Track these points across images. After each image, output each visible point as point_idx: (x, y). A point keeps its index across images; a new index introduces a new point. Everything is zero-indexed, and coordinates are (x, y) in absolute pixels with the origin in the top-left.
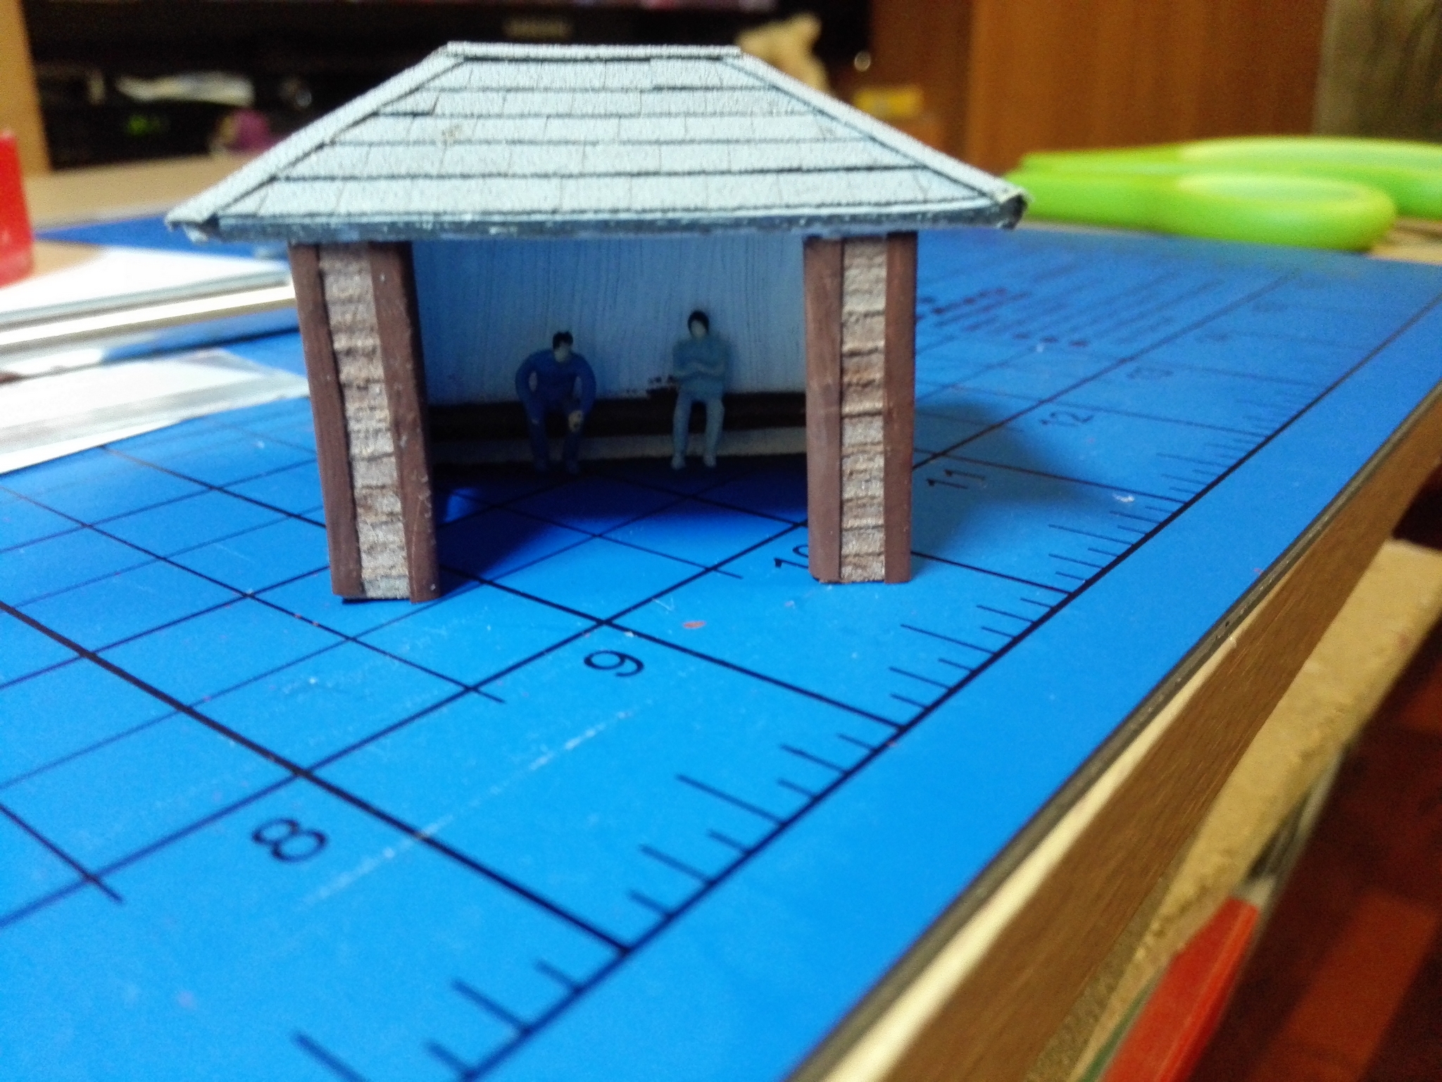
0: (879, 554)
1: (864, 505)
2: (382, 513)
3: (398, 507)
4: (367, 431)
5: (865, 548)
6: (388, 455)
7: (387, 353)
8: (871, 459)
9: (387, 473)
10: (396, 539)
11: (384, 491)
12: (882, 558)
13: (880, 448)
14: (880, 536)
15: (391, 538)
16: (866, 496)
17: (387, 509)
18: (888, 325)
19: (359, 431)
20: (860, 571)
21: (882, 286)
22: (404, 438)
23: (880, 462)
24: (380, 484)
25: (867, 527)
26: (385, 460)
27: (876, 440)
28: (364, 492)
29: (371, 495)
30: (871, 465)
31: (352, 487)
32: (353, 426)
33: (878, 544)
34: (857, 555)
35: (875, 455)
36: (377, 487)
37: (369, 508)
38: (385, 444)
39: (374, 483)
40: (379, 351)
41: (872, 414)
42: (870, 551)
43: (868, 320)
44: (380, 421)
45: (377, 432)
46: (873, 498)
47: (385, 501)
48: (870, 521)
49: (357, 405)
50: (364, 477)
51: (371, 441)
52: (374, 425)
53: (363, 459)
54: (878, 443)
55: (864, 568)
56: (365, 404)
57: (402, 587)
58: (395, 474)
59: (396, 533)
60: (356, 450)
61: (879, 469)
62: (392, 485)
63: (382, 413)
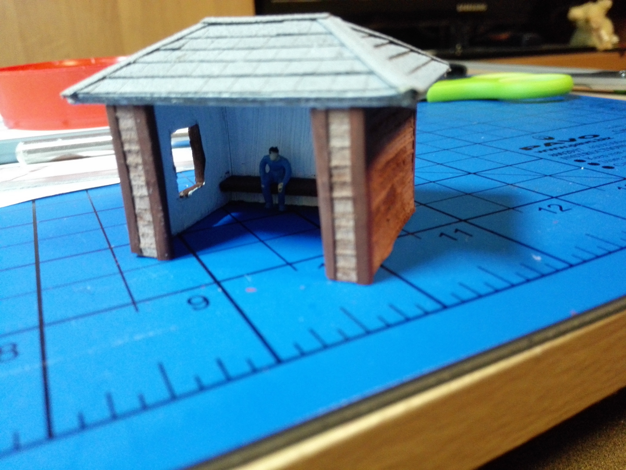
0: (355, 269)
1: (346, 244)
3: (151, 219)
4: (138, 185)
5: (347, 265)
7: (143, 153)
8: (347, 221)
9: (146, 204)
10: (151, 232)
11: (146, 212)
12: (355, 272)
13: (352, 216)
14: (354, 261)
16: (346, 240)
17: (147, 219)
18: (352, 154)
19: (135, 185)
21: (348, 135)
23: (352, 223)
25: (348, 255)
26: (145, 198)
28: (139, 211)
29: (142, 213)
30: (347, 224)
31: (134, 208)
33: (354, 264)
34: (344, 268)
35: (349, 219)
36: (143, 210)
37: (141, 218)
38: (145, 191)
39: (142, 207)
40: (140, 152)
41: (347, 198)
42: (349, 267)
43: (342, 151)
44: (142, 182)
45: (142, 186)
46: (350, 241)
47: (146, 216)
48: (349, 252)
49: (134, 174)
50: (139, 205)
51: (140, 190)
53: (137, 197)
54: (351, 213)
55: (347, 275)
56: (137, 174)
57: (154, 253)
58: (149, 205)
59: (151, 229)
60: (135, 193)
61: (352, 227)
62: (148, 209)
63: (143, 178)
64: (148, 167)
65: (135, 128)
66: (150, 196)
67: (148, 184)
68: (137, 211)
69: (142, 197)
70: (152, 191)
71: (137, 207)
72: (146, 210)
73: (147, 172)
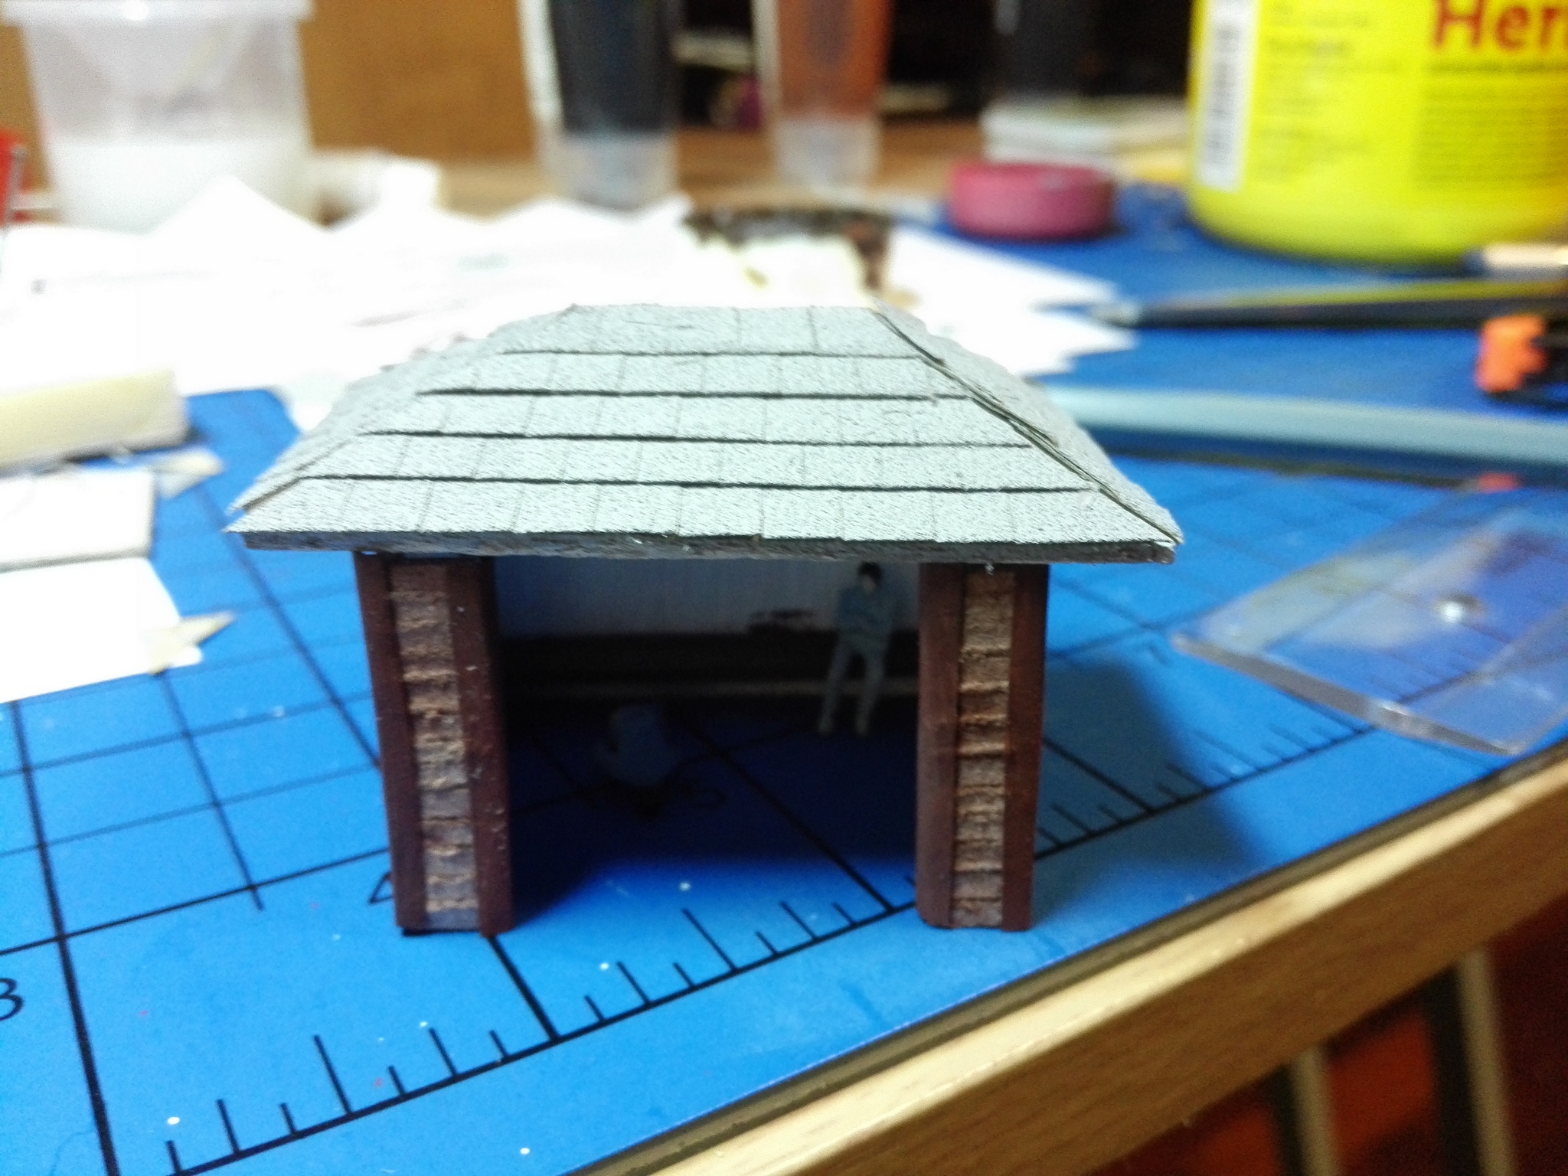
0: (996, 900)
1: (980, 848)
2: (452, 845)
3: (469, 839)
4: (437, 763)
5: (980, 893)
6: (459, 786)
7: (463, 683)
8: (990, 802)
9: (458, 806)
10: (467, 872)
11: (455, 822)
12: (998, 905)
13: (1001, 791)
14: (998, 881)
15: (461, 871)
16: (984, 839)
17: (458, 841)
18: (1013, 665)
19: (429, 763)
20: (972, 916)
21: (1007, 626)
22: (479, 770)
23: (999, 806)
24: (450, 815)
25: (983, 872)
26: (457, 792)
27: (996, 782)
28: (432, 823)
29: (439, 827)
30: (989, 808)
31: (419, 818)
32: (424, 758)
33: (995, 890)
34: (972, 900)
35: (994, 798)
36: (447, 819)
37: (437, 839)
38: (458, 777)
39: (444, 814)
40: (454, 682)
41: (992, 757)
42: (986, 896)
43: (993, 659)
44: (454, 752)
45: (450, 764)
46: (990, 841)
47: (456, 833)
48: (987, 865)
49: (428, 736)
50: (433, 810)
51: (442, 773)
52: (447, 756)
53: (432, 792)
54: (999, 786)
55: (978, 912)
56: (436, 736)
57: (472, 918)
58: (467, 806)
59: (467, 865)
60: (424, 782)
61: (998, 813)
62: (465, 817)
63: (457, 746)
64: (473, 718)
65: (446, 628)
66: (472, 784)
67: (471, 759)
68: (427, 824)
69: (444, 792)
70: (482, 774)
71: (428, 813)
72: (454, 818)
73: (470, 730)
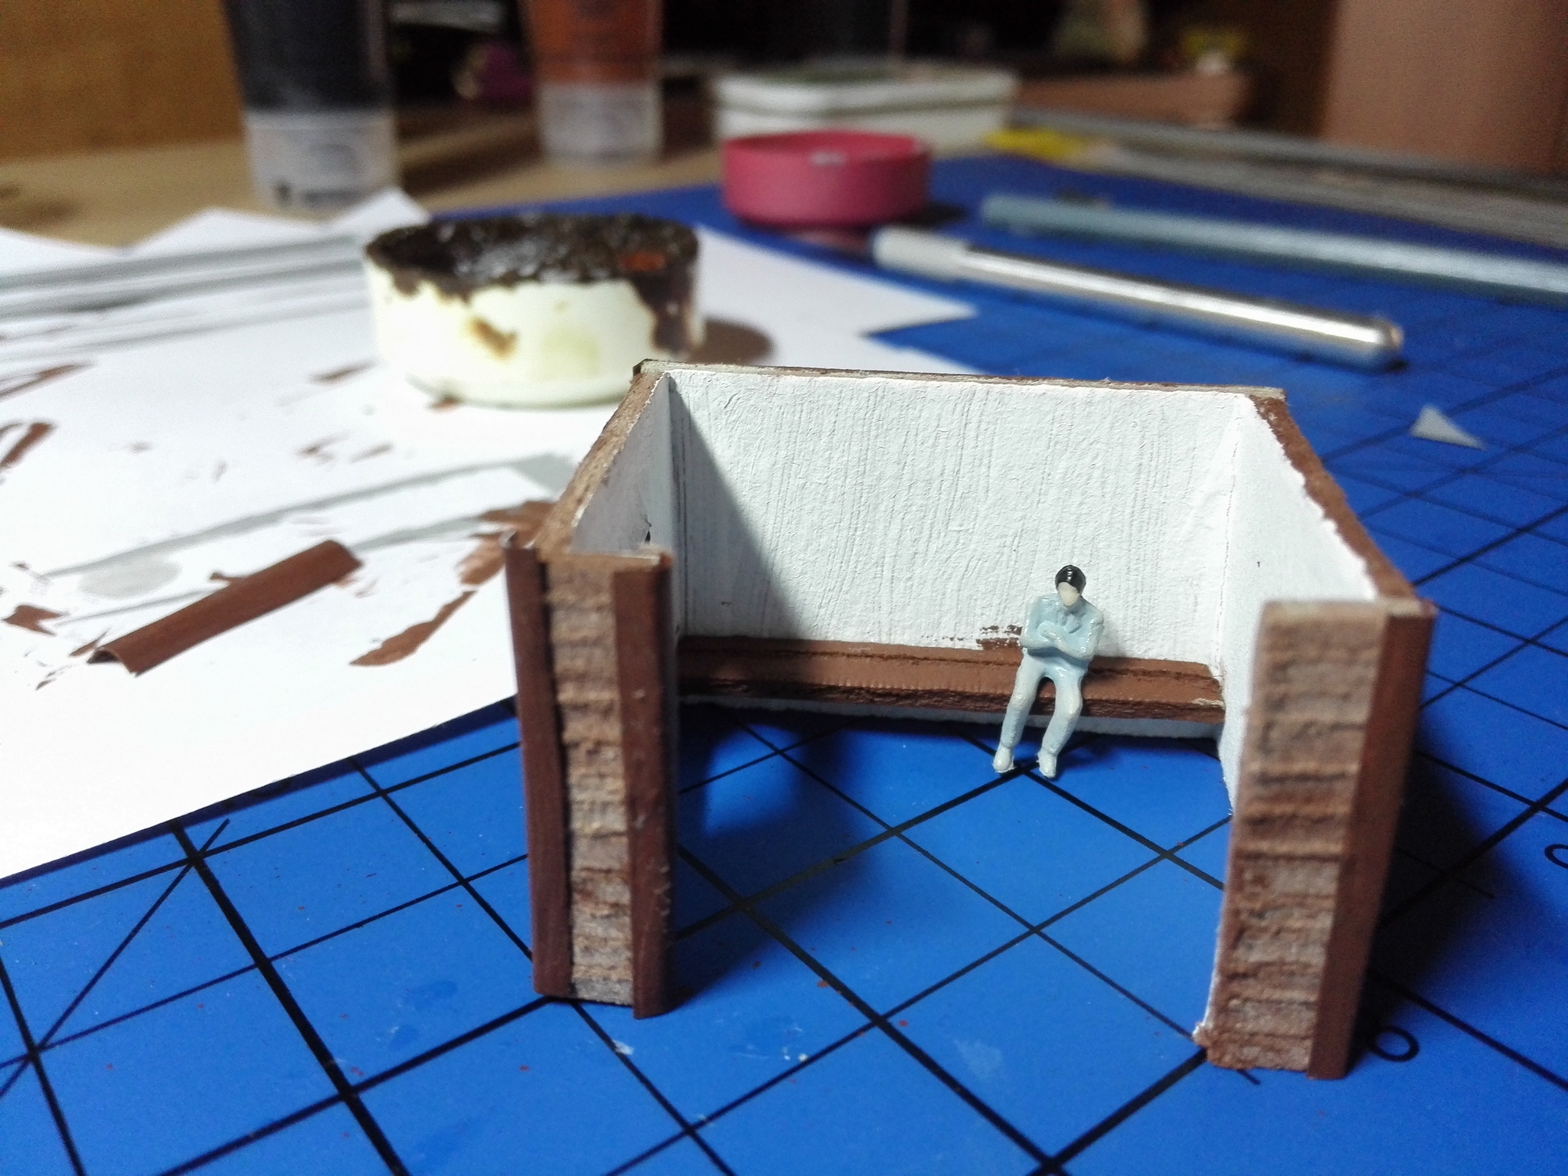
0: (1304, 1038)
1: (1292, 974)
2: (605, 903)
3: (626, 898)
4: (593, 803)
5: (1283, 1028)
6: (618, 834)
7: (627, 712)
8: (1312, 916)
9: (616, 855)
10: (621, 935)
11: (611, 876)
12: (1309, 1043)
13: (1330, 904)
14: (1309, 1017)
15: (614, 933)
16: (1296, 962)
17: (611, 899)
18: (1369, 744)
19: (582, 802)
20: (1271, 1055)
21: (1366, 692)
22: (641, 818)
23: (1325, 922)
24: (605, 866)
25: (1291, 1002)
26: (614, 840)
27: (1324, 892)
28: (584, 874)
29: (592, 880)
30: (1310, 923)
31: (568, 867)
32: (577, 795)
33: (1305, 1025)
34: (1271, 1035)
35: (1320, 910)
36: (600, 871)
37: (588, 895)
38: (616, 821)
39: (596, 865)
40: (617, 707)
41: (1323, 859)
42: (1292, 1032)
43: (1337, 735)
44: (612, 792)
45: (605, 805)
46: (1307, 966)
47: (610, 889)
48: (1298, 995)
49: (583, 770)
50: (585, 858)
51: (597, 816)
52: (603, 796)
53: (585, 836)
54: (1327, 897)
55: (1279, 1052)
56: (593, 770)
57: (623, 993)
58: (626, 858)
59: (620, 928)
60: (577, 824)
61: (1322, 931)
62: (620, 871)
63: (617, 784)
66: (632, 833)
67: (632, 803)
68: (577, 875)
69: (600, 837)
70: (646, 822)
71: (578, 862)
72: (608, 871)
